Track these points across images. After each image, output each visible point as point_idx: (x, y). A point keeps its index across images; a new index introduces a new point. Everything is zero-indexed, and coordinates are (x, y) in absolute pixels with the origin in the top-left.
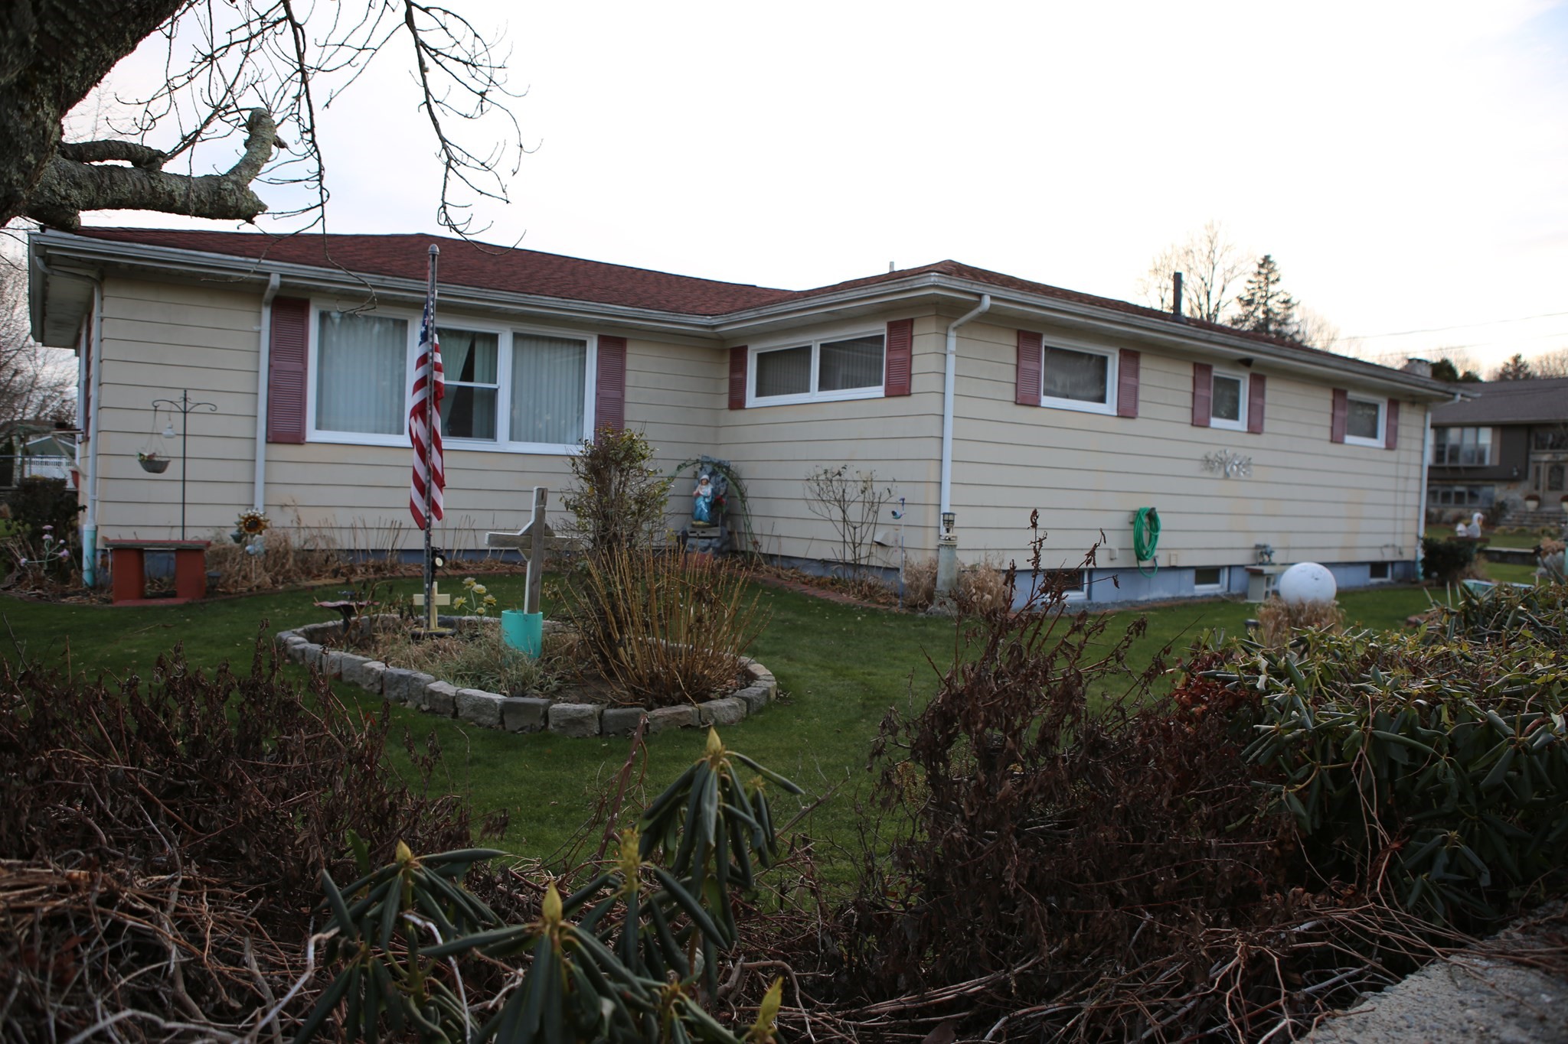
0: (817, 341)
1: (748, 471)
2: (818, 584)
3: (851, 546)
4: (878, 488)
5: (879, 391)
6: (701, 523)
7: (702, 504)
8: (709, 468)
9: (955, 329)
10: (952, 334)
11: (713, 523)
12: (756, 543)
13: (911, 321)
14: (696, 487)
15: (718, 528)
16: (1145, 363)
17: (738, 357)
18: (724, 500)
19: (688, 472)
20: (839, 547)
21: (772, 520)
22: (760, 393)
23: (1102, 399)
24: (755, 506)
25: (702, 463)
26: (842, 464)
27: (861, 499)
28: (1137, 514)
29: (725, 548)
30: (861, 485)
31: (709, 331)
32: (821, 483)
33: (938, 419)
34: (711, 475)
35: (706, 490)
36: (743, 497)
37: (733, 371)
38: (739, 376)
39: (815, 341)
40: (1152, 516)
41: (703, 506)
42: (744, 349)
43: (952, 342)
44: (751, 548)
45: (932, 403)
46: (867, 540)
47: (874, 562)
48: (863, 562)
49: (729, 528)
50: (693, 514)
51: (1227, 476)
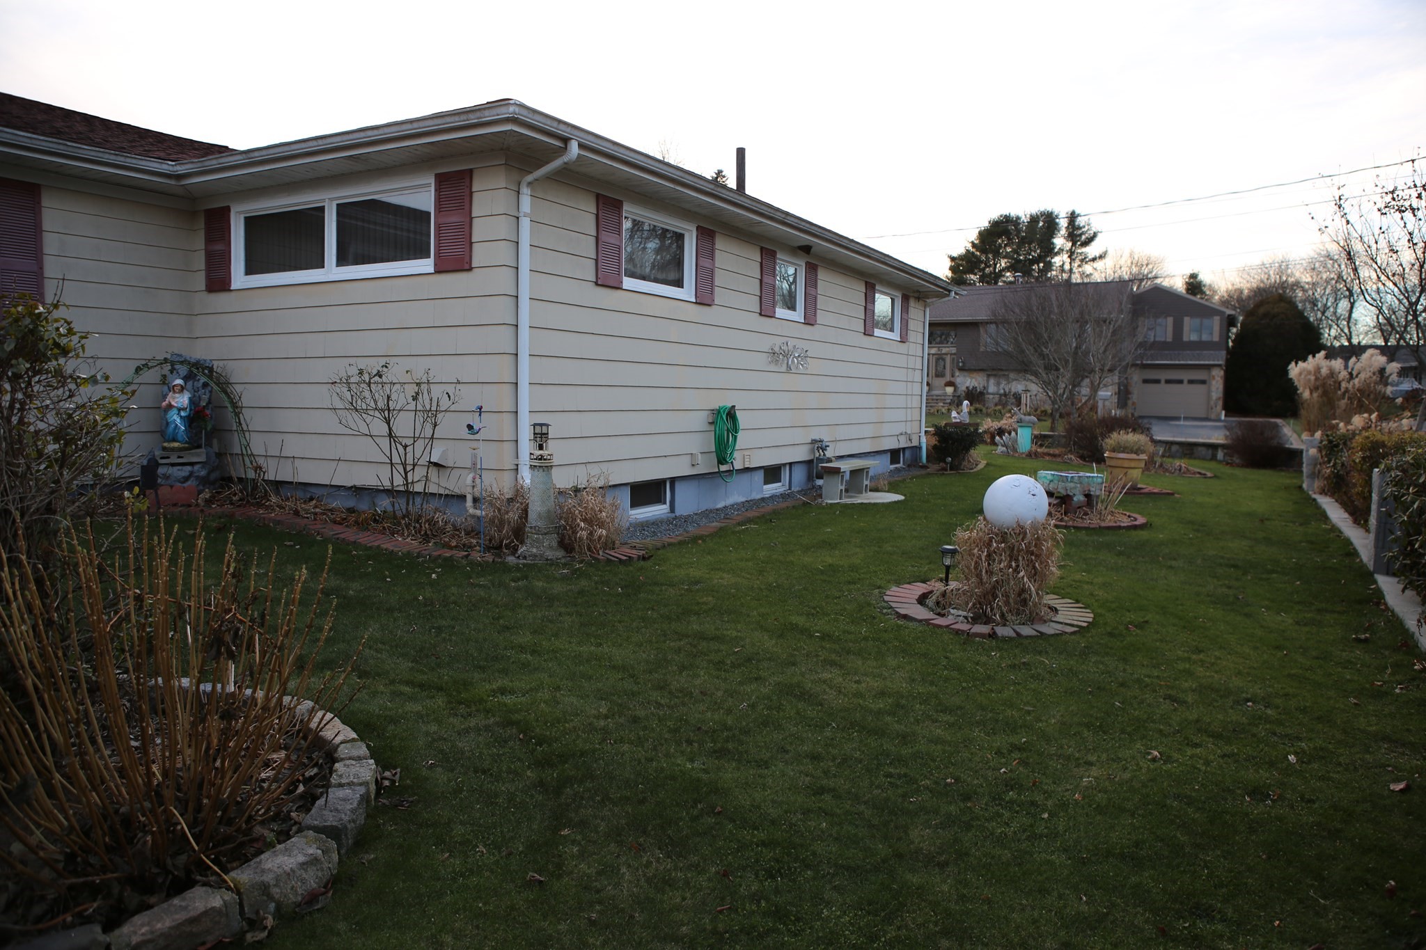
0: (331, 200)
1: (238, 373)
2: (356, 522)
3: (401, 469)
4: (437, 391)
5: (426, 265)
6: (176, 445)
7: (175, 418)
8: (184, 370)
9: (529, 184)
10: (526, 191)
11: (194, 444)
12: (258, 468)
13: (470, 173)
14: (165, 397)
15: (203, 450)
16: (720, 243)
17: (217, 223)
18: (208, 412)
19: (152, 376)
20: (385, 473)
21: (281, 436)
22: (249, 271)
23: (679, 283)
24: (254, 420)
25: (172, 363)
26: (382, 361)
27: (412, 406)
28: (716, 413)
29: (213, 476)
30: (412, 390)
31: (173, 182)
32: (353, 386)
33: (511, 301)
34: (186, 379)
35: (182, 400)
36: (237, 409)
37: (209, 240)
38: (219, 247)
39: (330, 201)
40: (731, 414)
41: (178, 421)
42: (225, 212)
43: (526, 202)
44: (251, 474)
45: (501, 281)
46: (425, 459)
47: (433, 489)
48: (418, 488)
49: (216, 447)
50: (163, 431)
51: (789, 368)
